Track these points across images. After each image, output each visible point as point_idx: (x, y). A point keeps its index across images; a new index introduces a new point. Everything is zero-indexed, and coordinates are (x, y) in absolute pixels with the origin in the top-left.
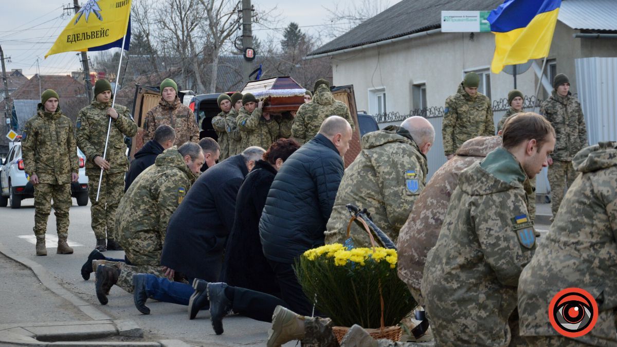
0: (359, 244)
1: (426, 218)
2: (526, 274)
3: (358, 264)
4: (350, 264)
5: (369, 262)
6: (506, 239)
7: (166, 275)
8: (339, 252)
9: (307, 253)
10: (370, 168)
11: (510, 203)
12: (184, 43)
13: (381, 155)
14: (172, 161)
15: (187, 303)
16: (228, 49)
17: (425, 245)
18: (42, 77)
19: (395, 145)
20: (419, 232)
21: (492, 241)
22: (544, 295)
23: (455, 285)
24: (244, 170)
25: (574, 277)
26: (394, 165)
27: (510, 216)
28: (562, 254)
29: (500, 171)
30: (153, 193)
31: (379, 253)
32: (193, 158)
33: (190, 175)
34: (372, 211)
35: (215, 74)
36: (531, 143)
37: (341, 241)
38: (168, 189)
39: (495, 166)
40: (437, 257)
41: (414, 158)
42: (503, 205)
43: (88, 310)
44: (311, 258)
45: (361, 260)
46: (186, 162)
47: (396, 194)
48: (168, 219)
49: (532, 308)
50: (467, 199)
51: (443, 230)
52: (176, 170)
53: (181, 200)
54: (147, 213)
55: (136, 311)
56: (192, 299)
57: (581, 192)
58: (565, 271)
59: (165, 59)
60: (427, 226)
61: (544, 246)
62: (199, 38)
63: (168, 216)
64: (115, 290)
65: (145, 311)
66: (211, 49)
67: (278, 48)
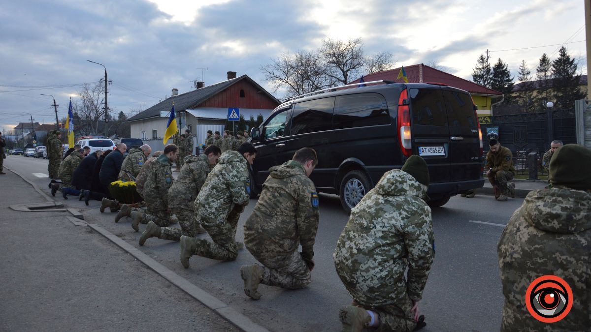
0: (127, 180)
1: (144, 174)
2: (170, 190)
3: (126, 186)
4: (124, 186)
5: (130, 186)
6: (163, 180)
7: (74, 188)
8: (121, 183)
9: (112, 183)
10: (129, 159)
11: (165, 170)
12: (88, 116)
13: (132, 155)
14: (76, 154)
15: (79, 195)
16: (101, 118)
17: (143, 182)
18: (45, 125)
19: (137, 153)
20: (142, 178)
22: (176, 196)
23: (153, 193)
25: (184, 192)
26: (136, 158)
27: (165, 174)
28: (181, 185)
29: (163, 161)
30: (69, 163)
31: (133, 183)
32: (82, 153)
33: (81, 158)
34: (130, 171)
35: (97, 125)
36: (172, 152)
37: (122, 180)
38: (74, 162)
39: (161, 160)
40: (147, 185)
41: (142, 156)
42: (163, 170)
43: (48, 198)
44: (113, 184)
45: (127, 185)
46: (80, 154)
47: (136, 167)
48: (74, 171)
49: (173, 200)
50: (155, 169)
51: (148, 178)
52: (77, 157)
53: (78, 165)
54: (68, 169)
55: (63, 198)
56: (80, 195)
57: (186, 169)
58: (183, 190)
59: (83, 121)
60: (144, 177)
61: (175, 183)
62: (93, 116)
63: (74, 170)
64: (58, 192)
65: (66, 198)
66: (97, 118)
67: (117, 119)
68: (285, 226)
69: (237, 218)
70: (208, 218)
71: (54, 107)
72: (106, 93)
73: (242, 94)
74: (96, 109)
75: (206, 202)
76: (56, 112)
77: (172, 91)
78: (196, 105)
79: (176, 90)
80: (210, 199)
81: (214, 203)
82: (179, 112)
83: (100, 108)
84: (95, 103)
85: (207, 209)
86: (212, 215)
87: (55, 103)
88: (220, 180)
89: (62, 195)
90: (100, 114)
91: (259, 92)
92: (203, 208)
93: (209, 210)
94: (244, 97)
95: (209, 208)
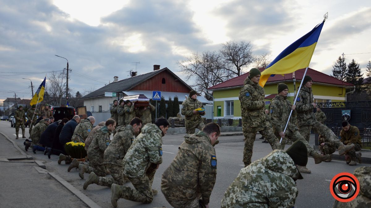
0: (78, 142)
1: (91, 137)
2: (105, 151)
3: (77, 146)
4: (75, 146)
5: (79, 146)
6: (104, 144)
8: (73, 144)
9: (67, 143)
10: (81, 127)
11: (105, 137)
12: (55, 94)
13: (83, 124)
14: (43, 122)
15: (44, 151)
16: (64, 96)
17: (90, 143)
18: (24, 100)
19: (86, 122)
20: (89, 140)
21: (101, 144)
22: (108, 156)
23: (93, 152)
24: (58, 124)
25: (114, 152)
26: (86, 126)
27: (105, 139)
28: (112, 148)
29: (104, 130)
30: (38, 128)
31: (81, 144)
32: (47, 121)
33: (46, 125)
34: (81, 135)
35: (61, 101)
36: (111, 125)
37: (74, 141)
38: (42, 128)
39: (103, 129)
40: (90, 146)
41: (90, 125)
42: (104, 137)
43: (23, 153)
44: (67, 144)
45: (77, 145)
46: (46, 122)
47: (86, 132)
48: (41, 134)
49: (106, 158)
50: (97, 135)
51: (92, 141)
52: (44, 124)
53: (44, 130)
54: (37, 133)
55: (33, 153)
56: (45, 151)
57: (117, 135)
58: (113, 151)
59: (51, 97)
60: (91, 139)
61: (109, 146)
62: (58, 94)
63: (41, 133)
64: (30, 148)
65: (35, 153)
66: (60, 96)
67: (75, 97)
68: (189, 179)
69: (154, 172)
70: (131, 172)
71: (31, 87)
72: (67, 78)
73: (164, 81)
74: (60, 90)
75: (130, 161)
76: (32, 91)
77: (114, 78)
78: (130, 89)
79: (117, 77)
80: (133, 159)
81: (136, 162)
82: (118, 93)
83: (63, 89)
84: (60, 85)
85: (131, 165)
86: (134, 170)
87: (32, 84)
88: (141, 145)
89: (32, 150)
90: (63, 93)
91: (176, 80)
92: (128, 165)
93: (132, 167)
94: (165, 83)
95: (132, 165)
